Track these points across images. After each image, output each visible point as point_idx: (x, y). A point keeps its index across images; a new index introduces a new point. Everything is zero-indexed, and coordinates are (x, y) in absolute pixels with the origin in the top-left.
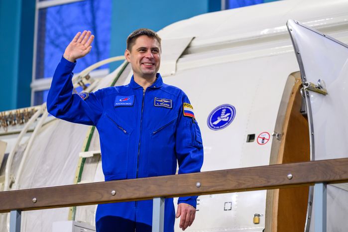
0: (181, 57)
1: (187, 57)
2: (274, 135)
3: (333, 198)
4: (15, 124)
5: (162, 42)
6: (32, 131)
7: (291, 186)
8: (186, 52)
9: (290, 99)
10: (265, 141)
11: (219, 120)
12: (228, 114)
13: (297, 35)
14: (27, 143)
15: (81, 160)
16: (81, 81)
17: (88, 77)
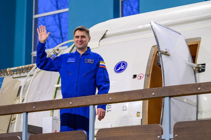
0: (101, 39)
1: (104, 39)
2: (145, 75)
3: (174, 104)
4: (24, 72)
5: (90, 33)
6: (32, 75)
7: (154, 99)
8: (103, 37)
9: (153, 58)
10: (141, 78)
11: (120, 68)
12: (124, 66)
13: (156, 29)
14: (30, 81)
15: (56, 88)
16: (55, 52)
17: (58, 50)
